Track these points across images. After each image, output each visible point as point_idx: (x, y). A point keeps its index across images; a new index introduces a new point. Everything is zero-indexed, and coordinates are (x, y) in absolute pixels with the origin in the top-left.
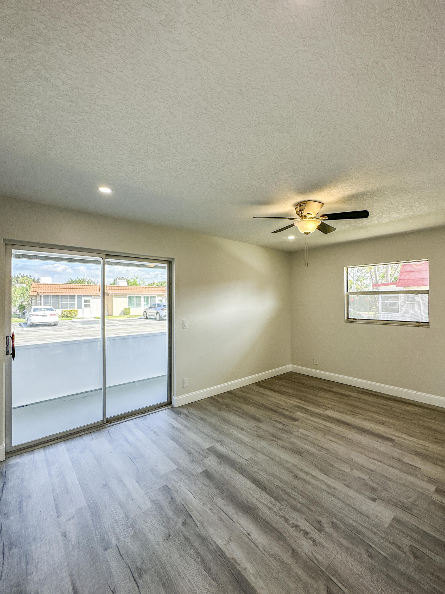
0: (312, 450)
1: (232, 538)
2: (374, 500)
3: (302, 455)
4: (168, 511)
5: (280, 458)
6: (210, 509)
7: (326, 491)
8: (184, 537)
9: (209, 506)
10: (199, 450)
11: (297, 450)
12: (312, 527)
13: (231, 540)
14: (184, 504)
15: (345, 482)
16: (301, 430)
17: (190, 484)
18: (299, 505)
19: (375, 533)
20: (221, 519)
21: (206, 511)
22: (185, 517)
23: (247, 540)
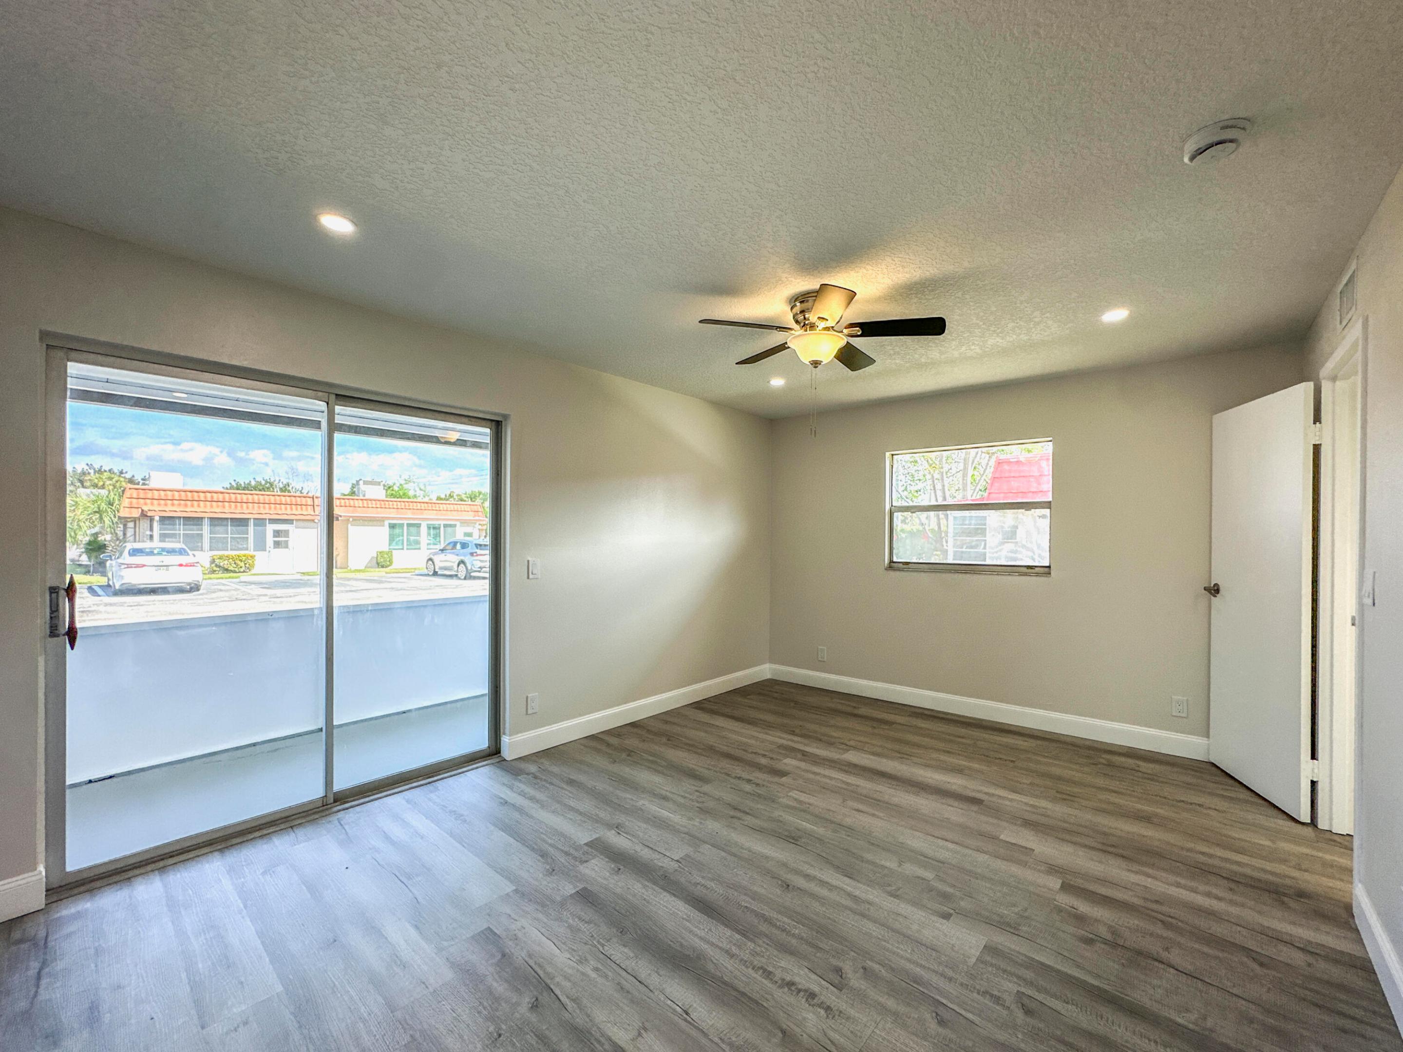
0: (820, 831)
1: (647, 1025)
2: (946, 916)
3: (799, 843)
4: (495, 984)
5: (750, 851)
6: (596, 970)
7: (851, 910)
8: (536, 1035)
9: (592, 962)
10: (566, 849)
11: (786, 833)
12: (823, 983)
13: (645, 1029)
14: (533, 964)
15: (889, 889)
16: (794, 794)
17: (545, 920)
18: (794, 941)
19: (950, 979)
20: (622, 988)
21: (588, 976)
22: (535, 993)
23: (683, 1024)
